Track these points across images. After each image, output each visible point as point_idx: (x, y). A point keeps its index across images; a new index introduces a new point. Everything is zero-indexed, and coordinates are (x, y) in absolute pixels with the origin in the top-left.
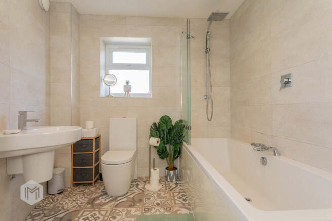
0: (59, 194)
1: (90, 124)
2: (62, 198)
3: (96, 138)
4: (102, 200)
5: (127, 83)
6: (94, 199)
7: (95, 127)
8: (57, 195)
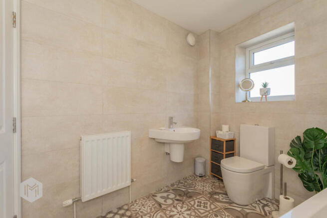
0: (200, 177)
1: (225, 128)
2: (199, 181)
3: (227, 141)
4: (220, 197)
5: (265, 85)
6: (216, 193)
7: (229, 131)
8: (198, 177)
